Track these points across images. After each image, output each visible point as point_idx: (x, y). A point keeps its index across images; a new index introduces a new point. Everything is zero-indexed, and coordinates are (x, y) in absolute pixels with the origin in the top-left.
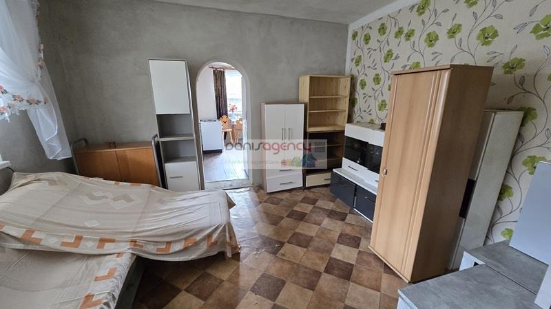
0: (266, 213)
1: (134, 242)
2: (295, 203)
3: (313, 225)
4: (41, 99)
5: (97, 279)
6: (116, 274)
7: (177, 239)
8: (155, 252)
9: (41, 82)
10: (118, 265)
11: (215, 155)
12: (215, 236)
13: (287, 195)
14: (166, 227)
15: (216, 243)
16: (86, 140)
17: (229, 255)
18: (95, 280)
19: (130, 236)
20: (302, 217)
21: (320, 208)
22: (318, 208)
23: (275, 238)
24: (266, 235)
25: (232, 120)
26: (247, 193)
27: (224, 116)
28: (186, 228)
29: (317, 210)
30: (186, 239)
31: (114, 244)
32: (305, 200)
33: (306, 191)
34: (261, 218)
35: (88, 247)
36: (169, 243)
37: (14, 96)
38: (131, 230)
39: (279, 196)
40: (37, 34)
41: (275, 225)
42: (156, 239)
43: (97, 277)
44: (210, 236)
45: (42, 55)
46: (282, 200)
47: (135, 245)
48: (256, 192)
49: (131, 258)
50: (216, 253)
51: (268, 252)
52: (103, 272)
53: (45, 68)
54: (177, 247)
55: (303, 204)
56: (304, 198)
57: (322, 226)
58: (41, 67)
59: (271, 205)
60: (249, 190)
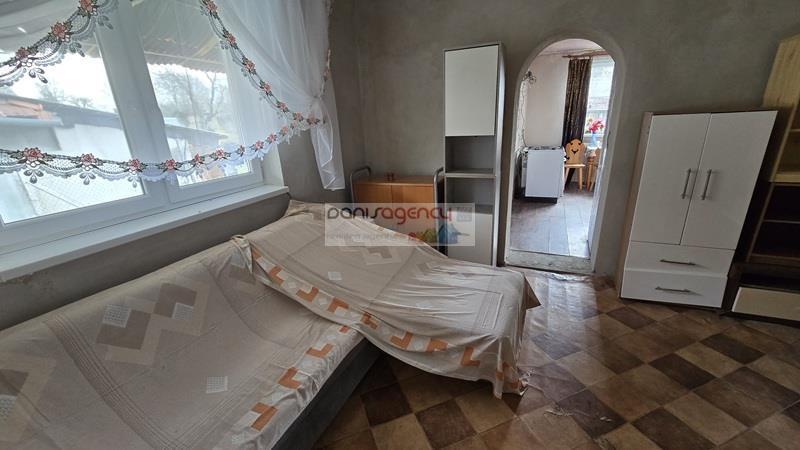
0: (603, 338)
1: (367, 316)
2: (687, 341)
3: (727, 416)
4: (321, 118)
5: (310, 351)
6: (330, 354)
7: (420, 333)
8: (388, 341)
9: (323, 97)
10: (337, 341)
11: (541, 207)
12: (477, 353)
13: (670, 314)
14: (411, 309)
15: (476, 363)
16: (369, 169)
17: (498, 393)
18: (308, 352)
19: (367, 306)
20: (694, 380)
21: (766, 380)
22: (757, 375)
23: (607, 400)
24: (589, 384)
25: (589, 148)
26: (577, 285)
27: (576, 142)
28: (435, 321)
29: (752, 380)
30: (433, 339)
31: (346, 310)
32: (717, 342)
33: (728, 319)
34: (590, 344)
35: (320, 305)
36: (409, 335)
37: (294, 115)
38: (370, 299)
39: (647, 312)
40: (326, 37)
41: (617, 371)
42: (395, 323)
43: (311, 349)
44: (469, 348)
45: (328, 64)
46: (652, 322)
47: (367, 322)
48: (596, 289)
49: (355, 339)
50: (475, 379)
51: (580, 424)
52: (319, 346)
53: (330, 79)
54: (419, 346)
55: (707, 350)
56: (715, 337)
57: (756, 428)
58: (326, 79)
59: (621, 326)
60: (583, 282)
